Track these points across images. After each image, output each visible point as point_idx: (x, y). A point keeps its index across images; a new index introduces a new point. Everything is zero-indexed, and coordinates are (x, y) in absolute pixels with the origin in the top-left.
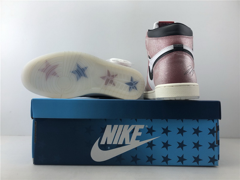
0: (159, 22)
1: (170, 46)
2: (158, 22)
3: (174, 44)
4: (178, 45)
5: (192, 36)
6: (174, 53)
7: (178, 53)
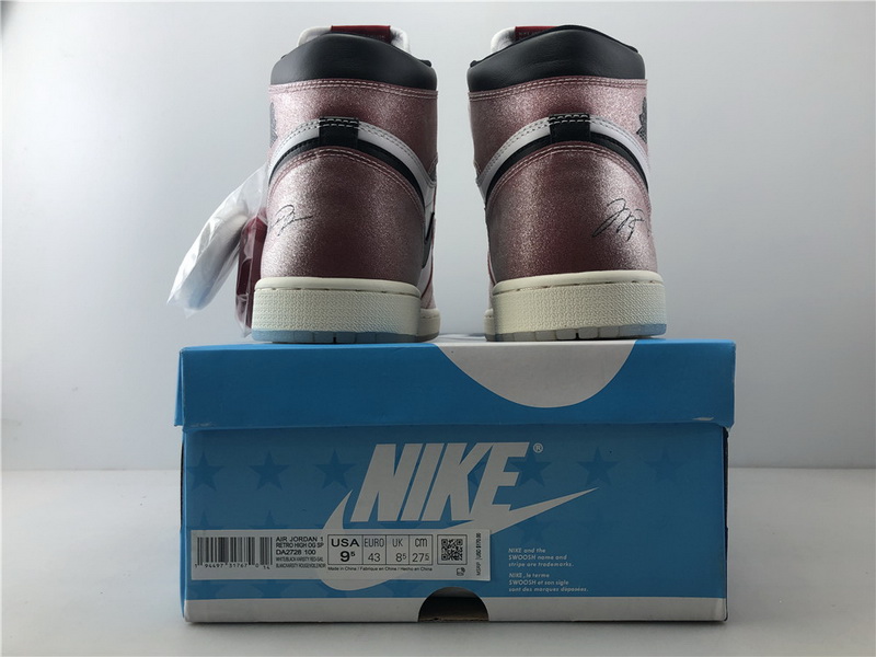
0: (518, 29)
1: (538, 121)
2: (513, 28)
3: (551, 112)
4: (568, 118)
5: (642, 77)
6: (551, 152)
7: (570, 150)
